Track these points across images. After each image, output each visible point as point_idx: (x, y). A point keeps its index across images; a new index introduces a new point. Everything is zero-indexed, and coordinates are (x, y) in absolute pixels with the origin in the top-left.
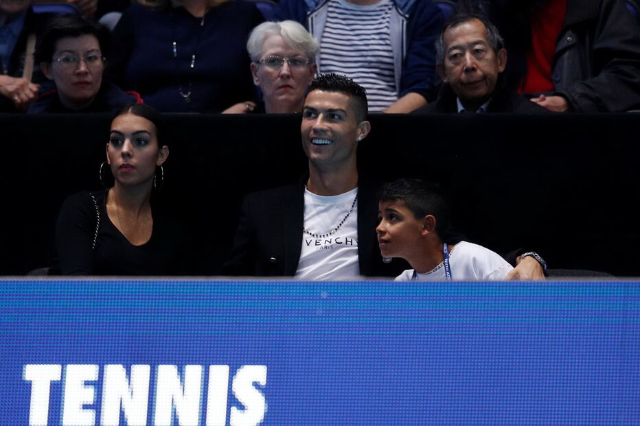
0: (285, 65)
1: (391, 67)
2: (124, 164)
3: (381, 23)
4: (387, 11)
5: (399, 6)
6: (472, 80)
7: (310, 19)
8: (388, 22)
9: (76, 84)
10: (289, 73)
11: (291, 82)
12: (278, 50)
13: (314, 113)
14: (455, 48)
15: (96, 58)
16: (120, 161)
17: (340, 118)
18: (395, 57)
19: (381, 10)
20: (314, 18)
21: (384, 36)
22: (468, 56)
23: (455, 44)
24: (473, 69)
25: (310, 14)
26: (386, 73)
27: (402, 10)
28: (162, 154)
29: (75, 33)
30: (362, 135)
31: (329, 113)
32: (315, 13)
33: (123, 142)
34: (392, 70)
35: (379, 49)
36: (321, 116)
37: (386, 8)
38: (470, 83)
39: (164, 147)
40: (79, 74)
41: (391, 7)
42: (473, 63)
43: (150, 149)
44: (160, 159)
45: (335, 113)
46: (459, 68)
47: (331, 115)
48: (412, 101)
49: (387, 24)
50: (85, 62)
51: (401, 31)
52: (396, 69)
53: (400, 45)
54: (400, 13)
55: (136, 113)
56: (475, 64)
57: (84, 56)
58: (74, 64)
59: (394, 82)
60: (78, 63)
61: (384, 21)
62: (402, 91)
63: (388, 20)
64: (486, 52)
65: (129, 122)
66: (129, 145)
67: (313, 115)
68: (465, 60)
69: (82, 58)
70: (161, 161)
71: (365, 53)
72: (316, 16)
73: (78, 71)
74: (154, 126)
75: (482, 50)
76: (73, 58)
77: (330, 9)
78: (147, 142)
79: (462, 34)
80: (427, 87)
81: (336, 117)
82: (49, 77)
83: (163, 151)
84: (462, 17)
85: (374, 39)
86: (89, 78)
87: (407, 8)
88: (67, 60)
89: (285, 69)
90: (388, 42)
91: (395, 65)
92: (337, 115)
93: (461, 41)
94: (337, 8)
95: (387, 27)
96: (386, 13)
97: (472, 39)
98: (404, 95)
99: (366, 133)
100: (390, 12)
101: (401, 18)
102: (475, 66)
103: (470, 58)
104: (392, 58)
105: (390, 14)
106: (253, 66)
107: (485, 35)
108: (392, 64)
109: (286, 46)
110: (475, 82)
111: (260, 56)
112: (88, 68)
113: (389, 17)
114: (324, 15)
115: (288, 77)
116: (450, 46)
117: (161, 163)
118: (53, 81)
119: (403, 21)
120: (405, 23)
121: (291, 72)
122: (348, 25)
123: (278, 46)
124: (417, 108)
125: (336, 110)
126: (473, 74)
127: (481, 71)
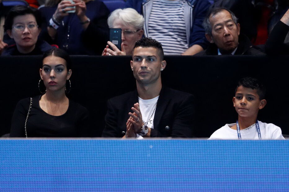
1: (184, 31)
2: (51, 81)
3: (179, 10)
4: (183, 3)
5: (189, 1)
6: (229, 40)
8: (183, 9)
12: (119, 26)
13: (140, 59)
14: (218, 25)
15: (34, 26)
16: (50, 80)
17: (154, 60)
18: (187, 27)
19: (180, 3)
20: (146, 6)
21: (181, 16)
22: (225, 28)
23: (218, 22)
24: (229, 35)
25: (144, 4)
26: (182, 34)
27: (190, 3)
28: (69, 74)
30: (163, 68)
31: (148, 58)
32: (146, 4)
33: (51, 71)
34: (185, 33)
35: (178, 23)
36: (144, 60)
39: (70, 70)
40: (25, 34)
41: (185, 1)
42: (229, 32)
43: (64, 73)
44: (68, 76)
45: (151, 58)
46: (221, 35)
47: (149, 59)
48: (195, 49)
49: (182, 10)
50: (28, 27)
51: (189, 14)
52: (187, 33)
53: (189, 20)
54: (189, 5)
55: (56, 55)
57: (27, 24)
58: (22, 29)
59: (186, 39)
60: (24, 28)
61: (181, 8)
62: (191, 43)
63: (183, 8)
64: (233, 26)
65: (53, 60)
66: (53, 72)
67: (139, 60)
68: (224, 30)
69: (26, 26)
70: (68, 78)
71: (171, 24)
72: (147, 5)
73: (24, 32)
74: (65, 61)
76: (22, 26)
78: (62, 70)
80: (203, 42)
81: (152, 60)
82: (11, 37)
83: (70, 72)
84: (218, 9)
85: (176, 17)
86: (30, 36)
87: (193, 2)
88: (19, 27)
90: (183, 19)
91: (187, 31)
92: (152, 59)
93: (221, 21)
95: (182, 11)
96: (182, 5)
97: (226, 20)
98: (192, 46)
99: (165, 66)
100: (184, 4)
101: (190, 7)
102: (229, 33)
103: (227, 29)
104: (185, 27)
105: (184, 5)
107: (231, 17)
108: (185, 30)
112: (29, 30)
113: (184, 7)
114: (151, 5)
116: (215, 24)
118: (13, 39)
119: (191, 9)
120: (192, 9)
121: (125, 38)
122: (163, 10)
124: (198, 52)
125: (152, 56)
126: (229, 37)
127: (232, 35)
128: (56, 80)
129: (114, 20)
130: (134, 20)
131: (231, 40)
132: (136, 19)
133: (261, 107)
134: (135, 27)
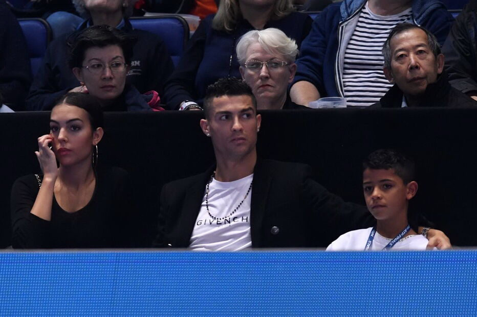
0: (264, 68)
2: (61, 149)
6: (416, 76)
7: (341, 28)
9: (103, 87)
10: (267, 75)
11: (270, 82)
12: (258, 55)
14: (401, 50)
15: (120, 64)
16: (59, 147)
19: (402, 20)
20: (344, 27)
22: (412, 56)
23: (400, 46)
24: (417, 67)
25: (342, 24)
27: (416, 20)
28: (97, 135)
29: (102, 44)
31: (243, 113)
32: (346, 23)
33: (60, 130)
36: (236, 118)
37: (406, 18)
38: (414, 79)
39: (98, 128)
40: (105, 79)
41: (409, 17)
42: (416, 62)
43: (84, 133)
45: (246, 113)
46: (404, 67)
50: (110, 68)
56: (418, 63)
57: (109, 63)
58: (101, 70)
60: (104, 69)
64: (428, 53)
65: (64, 111)
66: (64, 132)
68: (410, 59)
69: (107, 65)
70: (96, 141)
72: (346, 25)
73: (104, 76)
74: (86, 112)
75: (424, 51)
77: (361, 19)
78: (80, 128)
79: (407, 39)
83: (98, 132)
86: (114, 82)
89: (263, 72)
93: (405, 44)
94: (366, 18)
97: (415, 42)
103: (414, 58)
106: (241, 69)
107: (426, 39)
109: (263, 51)
110: (419, 78)
111: (244, 60)
112: (112, 72)
114: (354, 24)
115: (267, 78)
116: (397, 49)
117: (97, 143)
121: (269, 73)
123: (257, 51)
126: (417, 71)
127: (423, 69)
128: (68, 146)
129: (249, 45)
130: (283, 45)
131: (420, 76)
132: (286, 44)
133: (410, 196)
134: (285, 57)
